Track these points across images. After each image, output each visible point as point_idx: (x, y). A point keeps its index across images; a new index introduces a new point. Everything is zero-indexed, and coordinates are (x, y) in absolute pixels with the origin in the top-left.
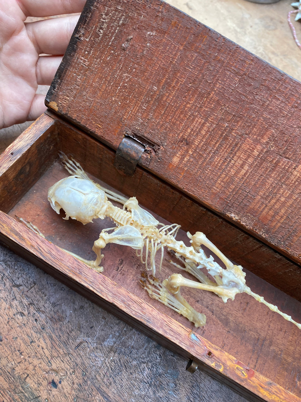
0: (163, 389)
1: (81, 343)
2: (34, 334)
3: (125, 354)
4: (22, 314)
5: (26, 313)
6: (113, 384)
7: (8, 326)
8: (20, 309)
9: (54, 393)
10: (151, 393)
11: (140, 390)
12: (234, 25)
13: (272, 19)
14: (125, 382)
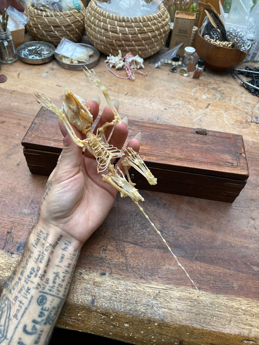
0: (148, 227)
1: (105, 231)
3: (125, 224)
6: (128, 237)
9: (107, 253)
10: (145, 231)
11: (140, 232)
12: (85, 83)
13: (100, 72)
14: (132, 234)
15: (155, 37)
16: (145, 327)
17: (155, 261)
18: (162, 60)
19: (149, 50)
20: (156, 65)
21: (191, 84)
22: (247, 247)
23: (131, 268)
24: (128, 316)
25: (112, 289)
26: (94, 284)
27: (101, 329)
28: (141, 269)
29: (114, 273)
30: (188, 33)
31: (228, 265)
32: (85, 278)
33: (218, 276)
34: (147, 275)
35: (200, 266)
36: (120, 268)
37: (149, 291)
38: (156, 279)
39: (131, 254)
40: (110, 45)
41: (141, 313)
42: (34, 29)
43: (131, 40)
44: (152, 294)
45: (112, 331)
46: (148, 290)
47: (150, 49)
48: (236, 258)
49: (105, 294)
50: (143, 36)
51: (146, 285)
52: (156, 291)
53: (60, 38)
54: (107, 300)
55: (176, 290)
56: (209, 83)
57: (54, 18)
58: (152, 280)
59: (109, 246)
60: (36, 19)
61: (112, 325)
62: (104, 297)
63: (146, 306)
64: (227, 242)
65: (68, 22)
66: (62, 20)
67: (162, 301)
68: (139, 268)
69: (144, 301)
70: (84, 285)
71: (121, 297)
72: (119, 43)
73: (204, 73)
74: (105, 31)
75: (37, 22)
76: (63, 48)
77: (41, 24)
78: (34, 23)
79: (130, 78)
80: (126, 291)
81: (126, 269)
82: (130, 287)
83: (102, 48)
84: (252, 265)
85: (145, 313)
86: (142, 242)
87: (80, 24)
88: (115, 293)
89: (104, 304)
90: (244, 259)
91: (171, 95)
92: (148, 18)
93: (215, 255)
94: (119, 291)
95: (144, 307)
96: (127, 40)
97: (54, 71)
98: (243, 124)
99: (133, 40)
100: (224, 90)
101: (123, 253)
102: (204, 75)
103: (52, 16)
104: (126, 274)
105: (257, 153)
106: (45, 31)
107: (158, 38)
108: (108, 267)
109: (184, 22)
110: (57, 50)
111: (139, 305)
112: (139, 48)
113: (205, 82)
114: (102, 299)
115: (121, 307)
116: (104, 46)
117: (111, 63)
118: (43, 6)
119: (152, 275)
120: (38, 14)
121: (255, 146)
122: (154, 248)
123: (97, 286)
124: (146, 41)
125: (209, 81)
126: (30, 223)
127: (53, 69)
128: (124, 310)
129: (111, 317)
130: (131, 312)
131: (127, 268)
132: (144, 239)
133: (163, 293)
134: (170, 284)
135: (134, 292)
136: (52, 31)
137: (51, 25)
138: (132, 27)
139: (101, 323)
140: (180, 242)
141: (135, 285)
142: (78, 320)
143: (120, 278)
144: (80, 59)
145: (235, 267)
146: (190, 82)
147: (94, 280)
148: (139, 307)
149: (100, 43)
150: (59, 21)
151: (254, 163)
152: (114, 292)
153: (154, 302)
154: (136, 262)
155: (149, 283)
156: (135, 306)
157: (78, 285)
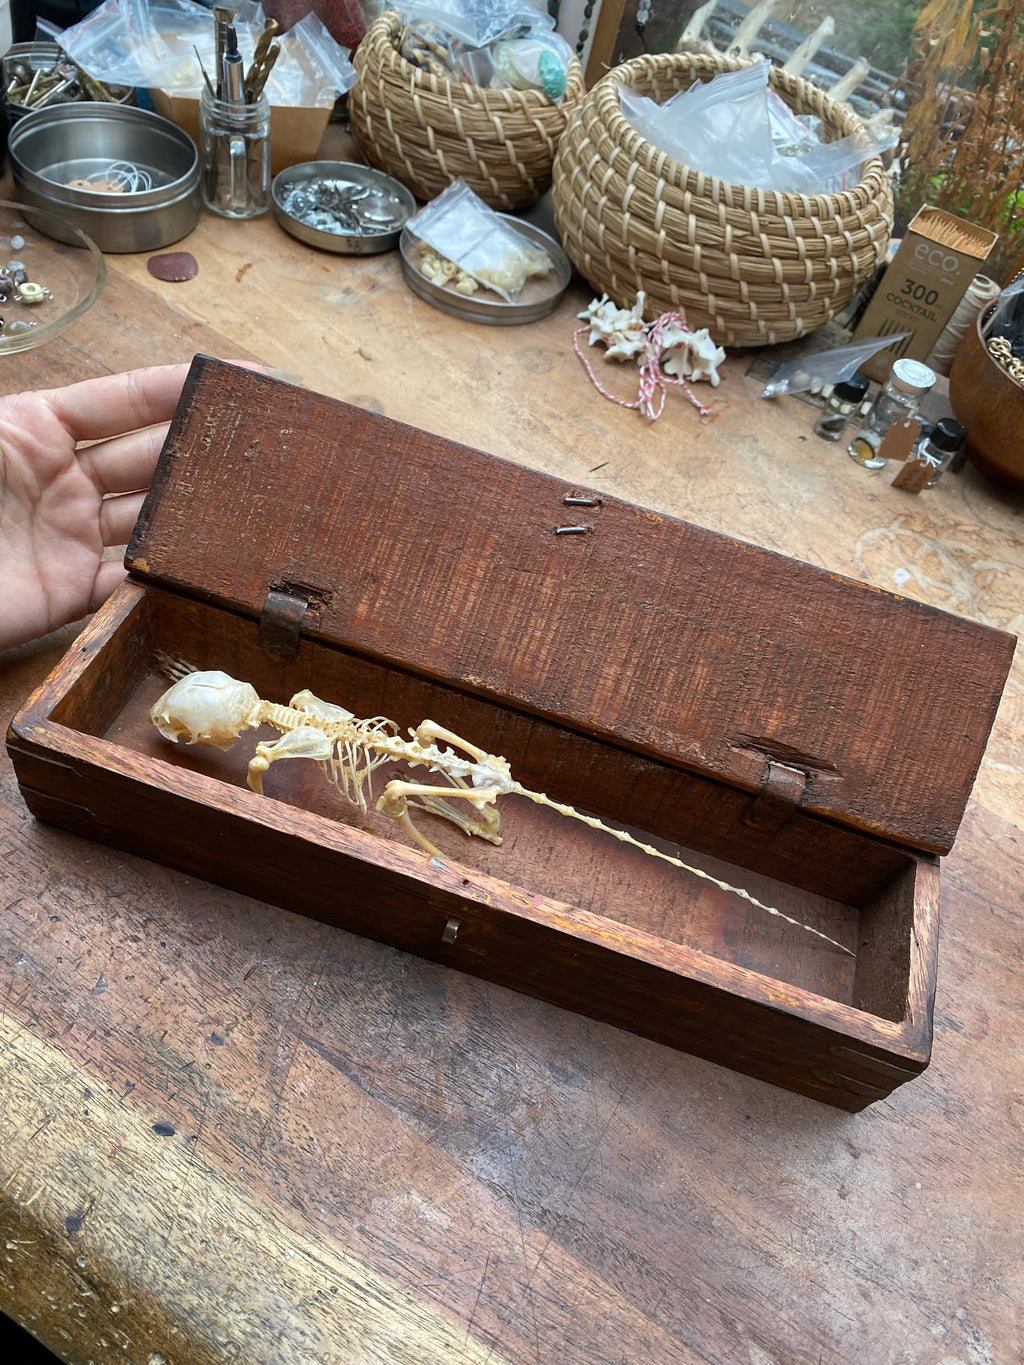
0: (419, 1018)
1: (254, 968)
2: (164, 967)
3: (339, 973)
4: (136, 939)
5: (141, 935)
6: (325, 1025)
7: (113, 961)
8: (130, 932)
9: (219, 1053)
10: (400, 1029)
11: (377, 1026)
12: (464, 376)
13: (540, 352)
14: (347, 1018)
15: (798, 280)
17: (379, 1160)
18: (802, 377)
20: (771, 388)
21: (874, 508)
22: (769, 1259)
23: (275, 1149)
24: (175, 1330)
25: (169, 1200)
26: (114, 1152)
27: (65, 1335)
28: (313, 1170)
29: (206, 1144)
30: (938, 302)
31: (654, 1295)
32: (95, 1118)
33: (592, 1324)
34: (321, 1202)
35: (541, 1255)
36: (238, 1132)
37: (299, 1267)
38: (345, 1232)
39: (302, 1094)
40: (613, 258)
41: (225, 1340)
42: (369, 119)
43: (696, 267)
44: (301, 1285)
45: (100, 1358)
46: (297, 1263)
47: (767, 320)
48: (702, 1284)
49: (132, 1210)
50: (749, 264)
51: (299, 1239)
52: (322, 1280)
53: (448, 178)
54: (128, 1237)
55: (399, 1309)
56: (950, 526)
57: (448, 100)
58: (332, 1229)
59: (240, 1031)
60: (384, 88)
61: (108, 1337)
62: (125, 1218)
63: (257, 1321)
64: (696, 1202)
65: (495, 129)
66: (475, 116)
67: (325, 1331)
68: (308, 1163)
69: (259, 1301)
70: (77, 1143)
71: (185, 1249)
72: (649, 264)
73: (947, 478)
74: (609, 204)
75: (382, 99)
76: (439, 219)
77: (397, 110)
78: (373, 98)
79: (643, 411)
80: (216, 1231)
81: (255, 1145)
82: (238, 1221)
83: (582, 261)
84: (754, 1341)
85: (238, 1348)
86: (368, 1068)
87: (539, 147)
88: (170, 1220)
89: (110, 1247)
90: (730, 1302)
91: (770, 526)
92: (789, 204)
93: (621, 1235)
94: (187, 1219)
95: (248, 1321)
96: (681, 261)
97: (375, 296)
98: (1006, 742)
99: (703, 269)
100: (1000, 575)
101: (278, 1079)
102: (947, 489)
103: (442, 92)
104: (246, 1166)
105: (1006, 884)
106: (402, 138)
107: (810, 290)
108: (193, 1110)
109: (937, 258)
110: (418, 220)
111: (234, 1306)
112: (722, 303)
113: (932, 518)
114: (111, 1224)
115: (165, 1285)
116: (592, 258)
117: (597, 328)
118: (427, 47)
119: (341, 1208)
120: (396, 72)
121: (1011, 851)
122: (401, 1109)
123: (120, 1165)
124: (755, 288)
125: (953, 517)
126: (8, 833)
127: (374, 286)
128: (170, 1302)
129: (115, 1309)
130: (191, 1322)
131: (261, 1145)
132: (381, 1058)
133: (345, 1299)
134: (388, 1274)
135: (239, 1248)
136: (427, 147)
137: (428, 124)
138: (714, 219)
139: (73, 1313)
140: (512, 1125)
141: (260, 1222)
143: (217, 1169)
144: (490, 280)
145: (679, 1315)
146: (874, 498)
147: (121, 1138)
148: (231, 1316)
149: (584, 241)
150: (462, 117)
151: (971, 921)
152: (168, 1217)
153: (294, 1321)
154: (305, 1134)
155: (311, 1238)
156: (217, 1304)
157: (57, 1136)
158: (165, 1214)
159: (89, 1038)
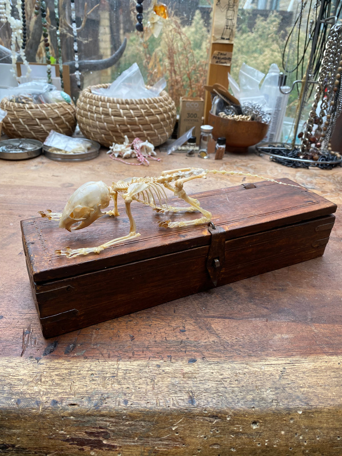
2: (147, 323)
3: (199, 298)
4: (130, 321)
5: (131, 319)
6: (209, 311)
7: (129, 329)
8: (127, 320)
9: (187, 333)
15: (163, 120)
16: (284, 422)
17: (259, 332)
19: (159, 136)
20: (170, 151)
23: (230, 346)
24: (254, 409)
25: (214, 377)
26: (184, 376)
27: (216, 447)
28: (246, 345)
29: (209, 357)
30: (198, 116)
32: (168, 371)
34: (256, 351)
35: (322, 328)
36: (215, 349)
37: (269, 369)
38: (271, 354)
39: (222, 330)
40: (112, 131)
41: (271, 400)
42: (13, 125)
43: (138, 124)
44: (274, 373)
45: (234, 444)
46: (267, 368)
47: (160, 134)
49: (206, 386)
50: (151, 118)
51: (261, 363)
52: (279, 368)
53: (47, 132)
54: (213, 394)
55: (305, 362)
56: (235, 162)
57: (40, 109)
58: (267, 355)
59: (187, 325)
60: (17, 113)
61: (233, 432)
62: (206, 390)
63: (274, 389)
65: (57, 113)
66: (49, 111)
67: (294, 379)
68: (241, 344)
69: (268, 384)
70: (169, 380)
71: (233, 386)
72: (124, 128)
74: (105, 116)
75: (17, 116)
76: (53, 140)
77: (23, 117)
78: (13, 118)
79: (144, 163)
80: (236, 376)
81: (223, 349)
82: (240, 369)
83: (102, 137)
85: (276, 400)
86: (232, 314)
88: (221, 381)
89: (210, 400)
92: (153, 100)
93: (333, 313)
94: (225, 378)
95: (271, 391)
96: (133, 123)
99: (140, 124)
100: (255, 166)
101: (211, 330)
102: (227, 157)
103: (37, 108)
104: (226, 355)
106: (28, 125)
107: (167, 122)
108: (196, 351)
109: (192, 105)
110: (47, 142)
111: (263, 390)
112: (148, 132)
113: (230, 162)
114: (204, 394)
115: (238, 398)
116: (105, 135)
117: (116, 152)
118: (25, 98)
119: (263, 349)
120: (19, 107)
122: (251, 318)
123: (189, 378)
124: (155, 125)
125: (234, 160)
127: (43, 163)
128: (244, 402)
129: (228, 419)
130: (256, 403)
131: (225, 348)
133: (290, 369)
134: (293, 356)
135: (248, 376)
136: (37, 125)
137: (35, 118)
138: (137, 109)
139: (214, 435)
141: (246, 366)
142: (174, 440)
143: (219, 361)
146: (214, 163)
147: (182, 371)
148: (265, 393)
149: (100, 131)
150: (46, 113)
152: (219, 381)
153: (283, 383)
154: (233, 338)
155: (264, 361)
156: (258, 393)
157: (161, 383)
158: (217, 381)
159: (143, 352)
